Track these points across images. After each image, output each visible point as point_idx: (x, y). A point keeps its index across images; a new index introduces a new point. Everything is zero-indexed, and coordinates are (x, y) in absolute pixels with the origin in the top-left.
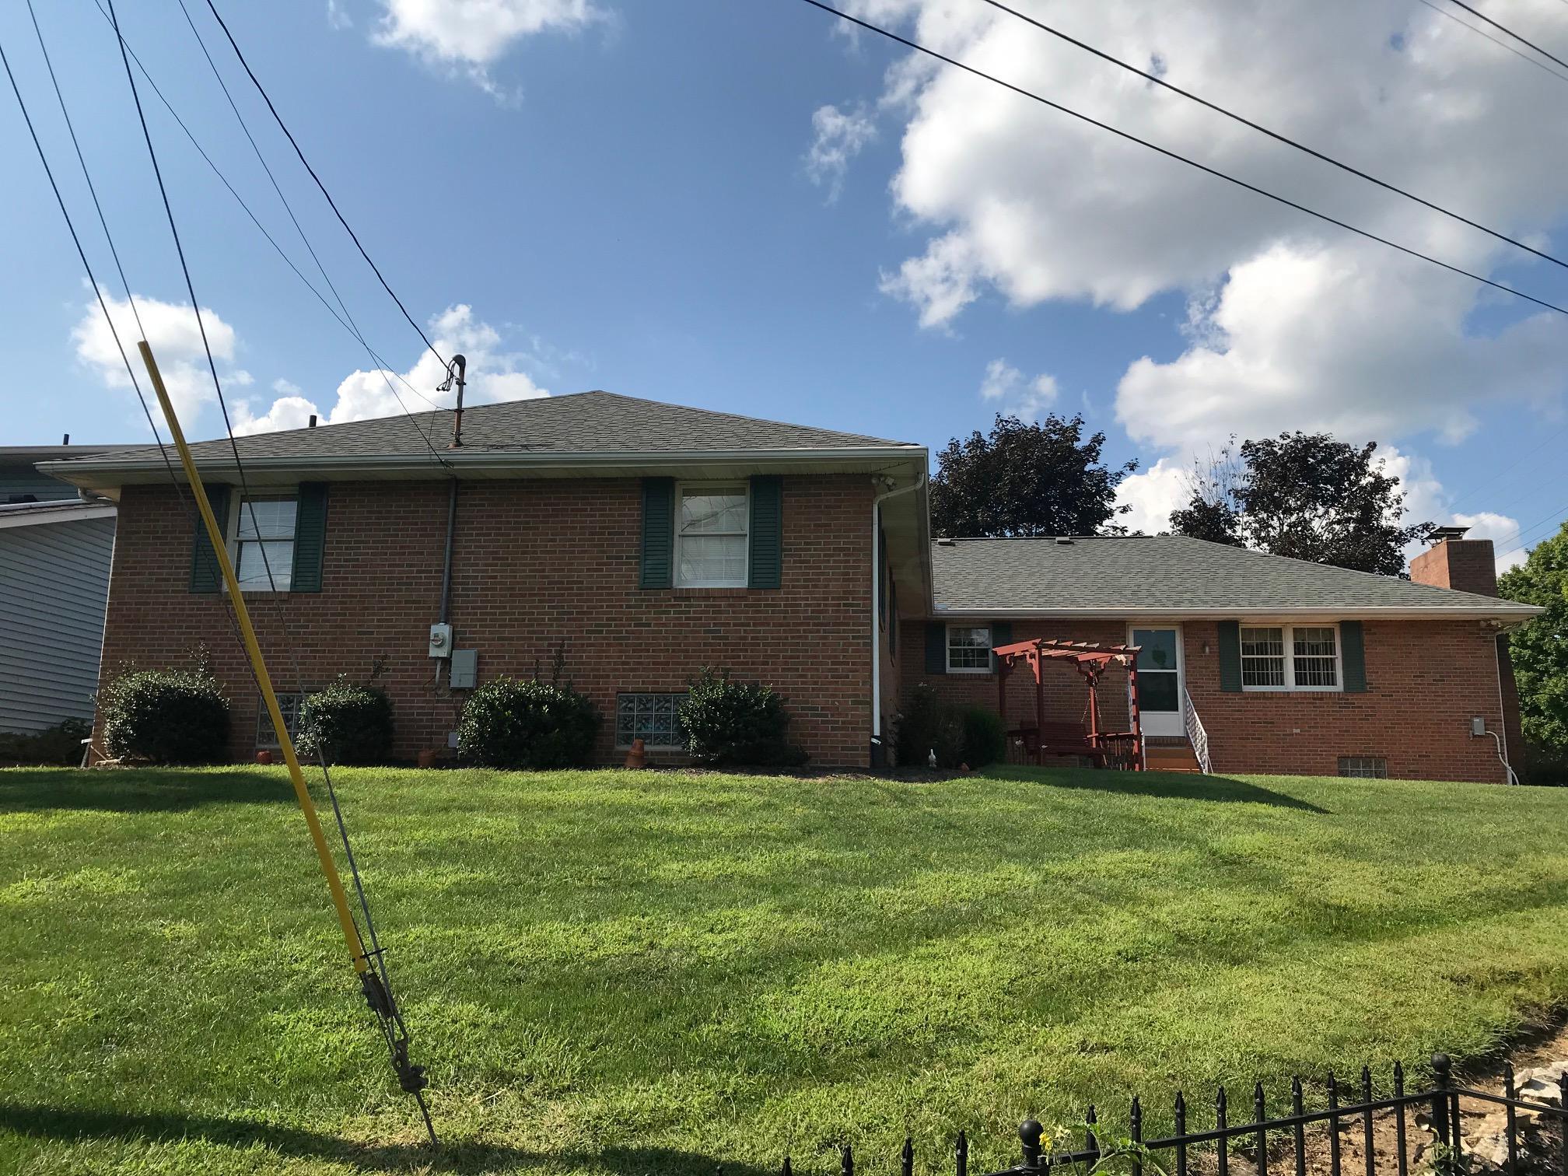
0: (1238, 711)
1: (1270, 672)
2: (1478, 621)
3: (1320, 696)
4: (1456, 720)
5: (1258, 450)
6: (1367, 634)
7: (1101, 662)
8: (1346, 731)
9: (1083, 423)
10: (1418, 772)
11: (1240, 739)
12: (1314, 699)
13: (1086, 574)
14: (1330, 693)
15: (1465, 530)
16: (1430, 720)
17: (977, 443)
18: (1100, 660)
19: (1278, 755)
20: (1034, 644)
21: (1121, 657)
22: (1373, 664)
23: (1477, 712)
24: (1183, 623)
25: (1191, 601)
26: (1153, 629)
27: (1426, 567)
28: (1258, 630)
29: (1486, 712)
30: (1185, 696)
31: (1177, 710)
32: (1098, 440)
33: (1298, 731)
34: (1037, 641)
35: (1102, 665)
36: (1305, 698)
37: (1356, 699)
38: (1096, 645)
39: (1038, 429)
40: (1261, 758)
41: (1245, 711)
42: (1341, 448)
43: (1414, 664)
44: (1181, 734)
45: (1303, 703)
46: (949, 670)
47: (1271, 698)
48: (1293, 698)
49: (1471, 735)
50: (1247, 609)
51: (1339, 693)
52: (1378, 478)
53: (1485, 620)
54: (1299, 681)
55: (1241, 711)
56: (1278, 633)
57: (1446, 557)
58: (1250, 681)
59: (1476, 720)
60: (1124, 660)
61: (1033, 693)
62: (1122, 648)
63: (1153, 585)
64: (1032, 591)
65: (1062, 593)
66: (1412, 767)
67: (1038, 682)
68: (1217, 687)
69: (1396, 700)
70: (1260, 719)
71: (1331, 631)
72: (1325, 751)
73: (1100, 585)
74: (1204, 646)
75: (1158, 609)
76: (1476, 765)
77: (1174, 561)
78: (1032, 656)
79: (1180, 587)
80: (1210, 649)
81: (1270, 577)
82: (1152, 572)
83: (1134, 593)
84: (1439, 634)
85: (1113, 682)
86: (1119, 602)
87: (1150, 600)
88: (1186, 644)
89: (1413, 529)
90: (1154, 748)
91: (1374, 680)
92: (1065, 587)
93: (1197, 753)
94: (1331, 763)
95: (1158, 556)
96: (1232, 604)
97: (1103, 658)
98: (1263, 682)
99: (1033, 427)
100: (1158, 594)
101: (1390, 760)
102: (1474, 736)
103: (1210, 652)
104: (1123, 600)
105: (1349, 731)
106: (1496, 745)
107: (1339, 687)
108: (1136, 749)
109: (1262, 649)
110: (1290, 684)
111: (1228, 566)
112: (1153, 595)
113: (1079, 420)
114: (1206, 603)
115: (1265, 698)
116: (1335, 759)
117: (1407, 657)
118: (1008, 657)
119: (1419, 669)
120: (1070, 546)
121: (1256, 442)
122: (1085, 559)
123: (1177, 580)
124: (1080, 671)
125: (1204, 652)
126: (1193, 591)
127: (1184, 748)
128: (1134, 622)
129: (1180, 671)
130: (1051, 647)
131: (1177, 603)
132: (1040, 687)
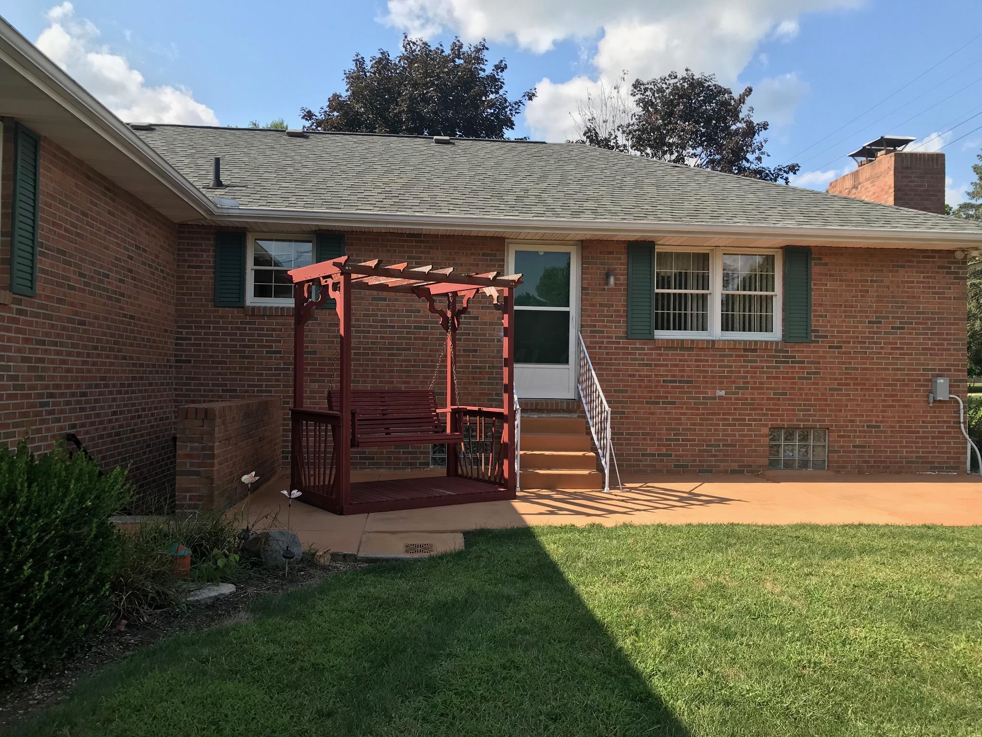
0: (647, 365)
1: (689, 312)
2: (952, 252)
3: (751, 348)
4: (913, 380)
5: (646, 89)
6: (815, 264)
7: (463, 297)
8: (782, 394)
9: (487, 49)
10: (865, 447)
11: (647, 403)
12: (745, 350)
13: (460, 175)
14: (766, 342)
15: (906, 142)
16: (883, 379)
17: (383, 62)
18: (463, 293)
19: (695, 424)
20: (335, 264)
21: (491, 291)
22: (820, 305)
23: (940, 370)
24: (582, 241)
25: (594, 211)
26: (542, 249)
27: (855, 187)
28: (678, 255)
29: (950, 370)
30: (579, 344)
31: (566, 362)
32: (501, 67)
33: (723, 393)
34: (342, 259)
35: (465, 301)
36: (734, 349)
37: (798, 351)
38: (449, 271)
39: (443, 51)
40: (674, 429)
41: (656, 365)
42: (721, 91)
43: (871, 307)
44: (571, 395)
45: (731, 356)
46: (251, 299)
47: (691, 349)
48: (718, 349)
49: (931, 400)
50: (669, 224)
51: (777, 343)
52: (750, 124)
53: (963, 250)
54: (727, 325)
55: (650, 365)
56: (703, 260)
57: (892, 172)
58: (664, 325)
59: (941, 381)
60: (495, 295)
61: (335, 351)
62: (491, 275)
63: (544, 191)
64: (380, 191)
65: (422, 195)
66: (858, 441)
67: (342, 332)
68: (621, 332)
69: (845, 353)
70: (674, 376)
71: (769, 260)
72: (755, 420)
73: (474, 188)
74: (607, 276)
75: (550, 220)
76: (933, 438)
77: (572, 167)
78: (336, 287)
79: (580, 195)
80: (616, 279)
81: (689, 189)
82: (543, 178)
83: (519, 199)
84: (903, 267)
85: (485, 323)
86: (497, 208)
87: (540, 209)
88: (584, 272)
89: (780, 170)
90: (535, 416)
91: (821, 326)
92: (428, 188)
93: (593, 430)
94: (761, 436)
95: (552, 161)
96: (650, 217)
97: (466, 291)
98: (680, 325)
99: (438, 49)
100: (550, 201)
101: (833, 431)
102: (935, 401)
103: (616, 284)
104: (502, 207)
105: (786, 394)
106: (958, 412)
107: (776, 334)
108: (505, 438)
109: (682, 281)
110: (715, 331)
111: (636, 175)
112: (543, 202)
113: (484, 46)
114: (615, 214)
115: (682, 348)
116: (765, 431)
117: (862, 296)
118: (306, 285)
119: (876, 312)
120: (449, 146)
121: (645, 82)
122: (463, 159)
123: (574, 186)
124: (432, 309)
125: (607, 284)
126: (596, 200)
127: (575, 416)
128: (516, 240)
129: (573, 309)
130: (370, 272)
131: (576, 214)
132: (345, 342)
